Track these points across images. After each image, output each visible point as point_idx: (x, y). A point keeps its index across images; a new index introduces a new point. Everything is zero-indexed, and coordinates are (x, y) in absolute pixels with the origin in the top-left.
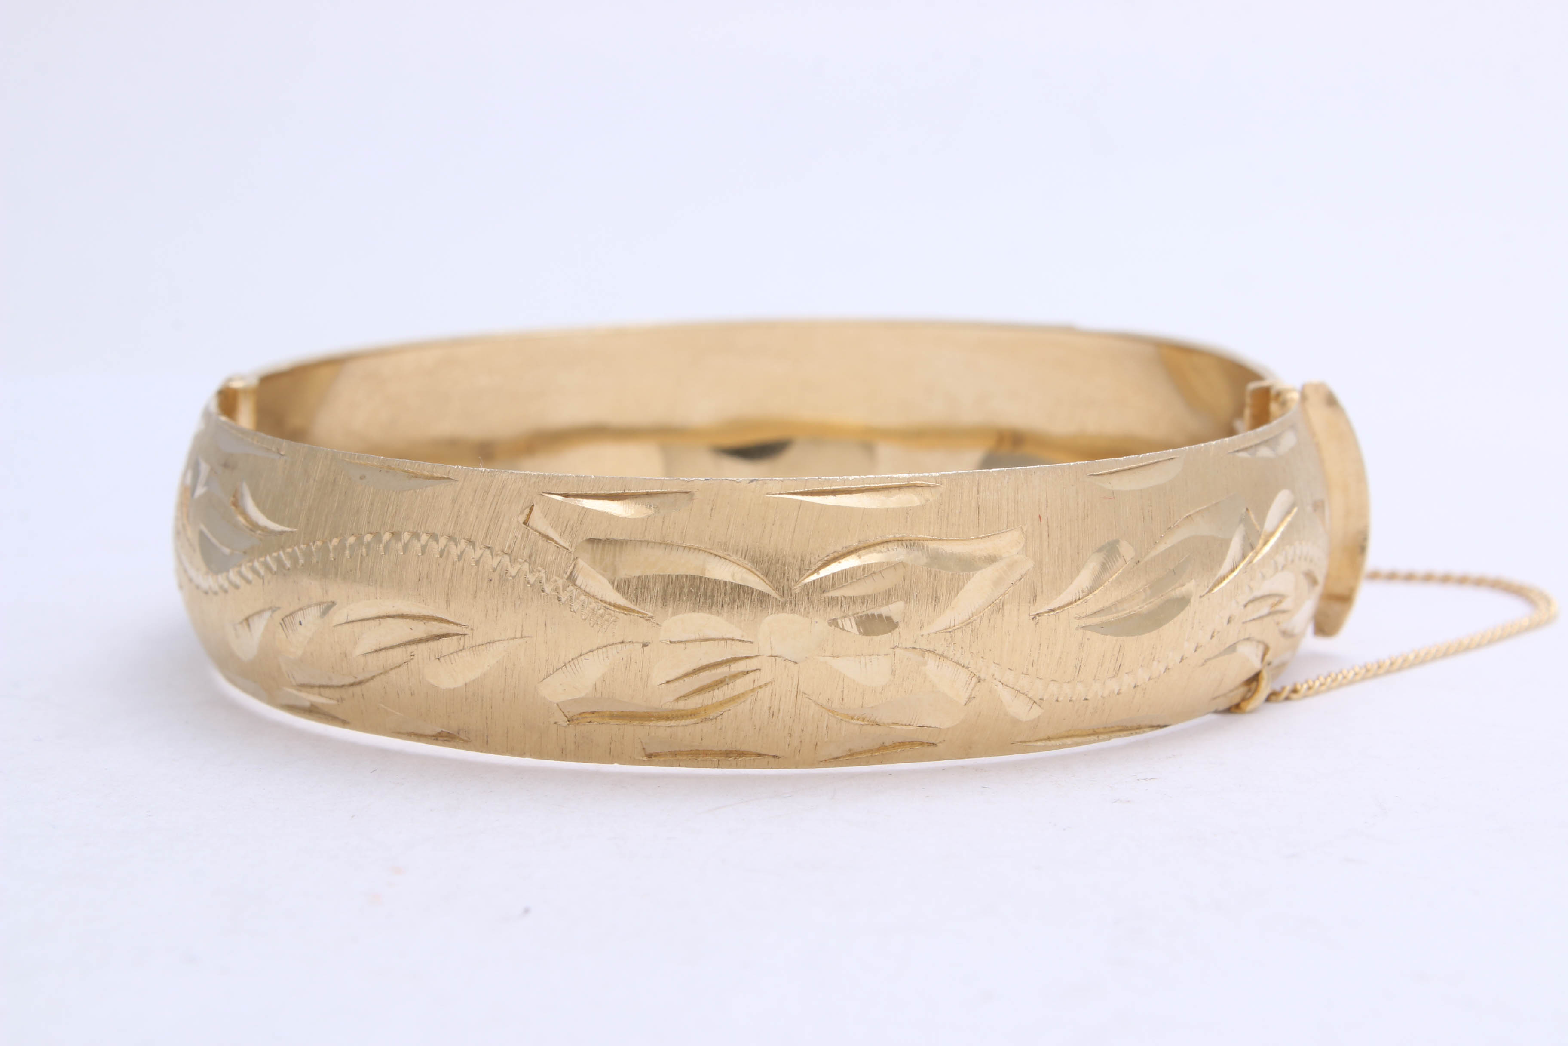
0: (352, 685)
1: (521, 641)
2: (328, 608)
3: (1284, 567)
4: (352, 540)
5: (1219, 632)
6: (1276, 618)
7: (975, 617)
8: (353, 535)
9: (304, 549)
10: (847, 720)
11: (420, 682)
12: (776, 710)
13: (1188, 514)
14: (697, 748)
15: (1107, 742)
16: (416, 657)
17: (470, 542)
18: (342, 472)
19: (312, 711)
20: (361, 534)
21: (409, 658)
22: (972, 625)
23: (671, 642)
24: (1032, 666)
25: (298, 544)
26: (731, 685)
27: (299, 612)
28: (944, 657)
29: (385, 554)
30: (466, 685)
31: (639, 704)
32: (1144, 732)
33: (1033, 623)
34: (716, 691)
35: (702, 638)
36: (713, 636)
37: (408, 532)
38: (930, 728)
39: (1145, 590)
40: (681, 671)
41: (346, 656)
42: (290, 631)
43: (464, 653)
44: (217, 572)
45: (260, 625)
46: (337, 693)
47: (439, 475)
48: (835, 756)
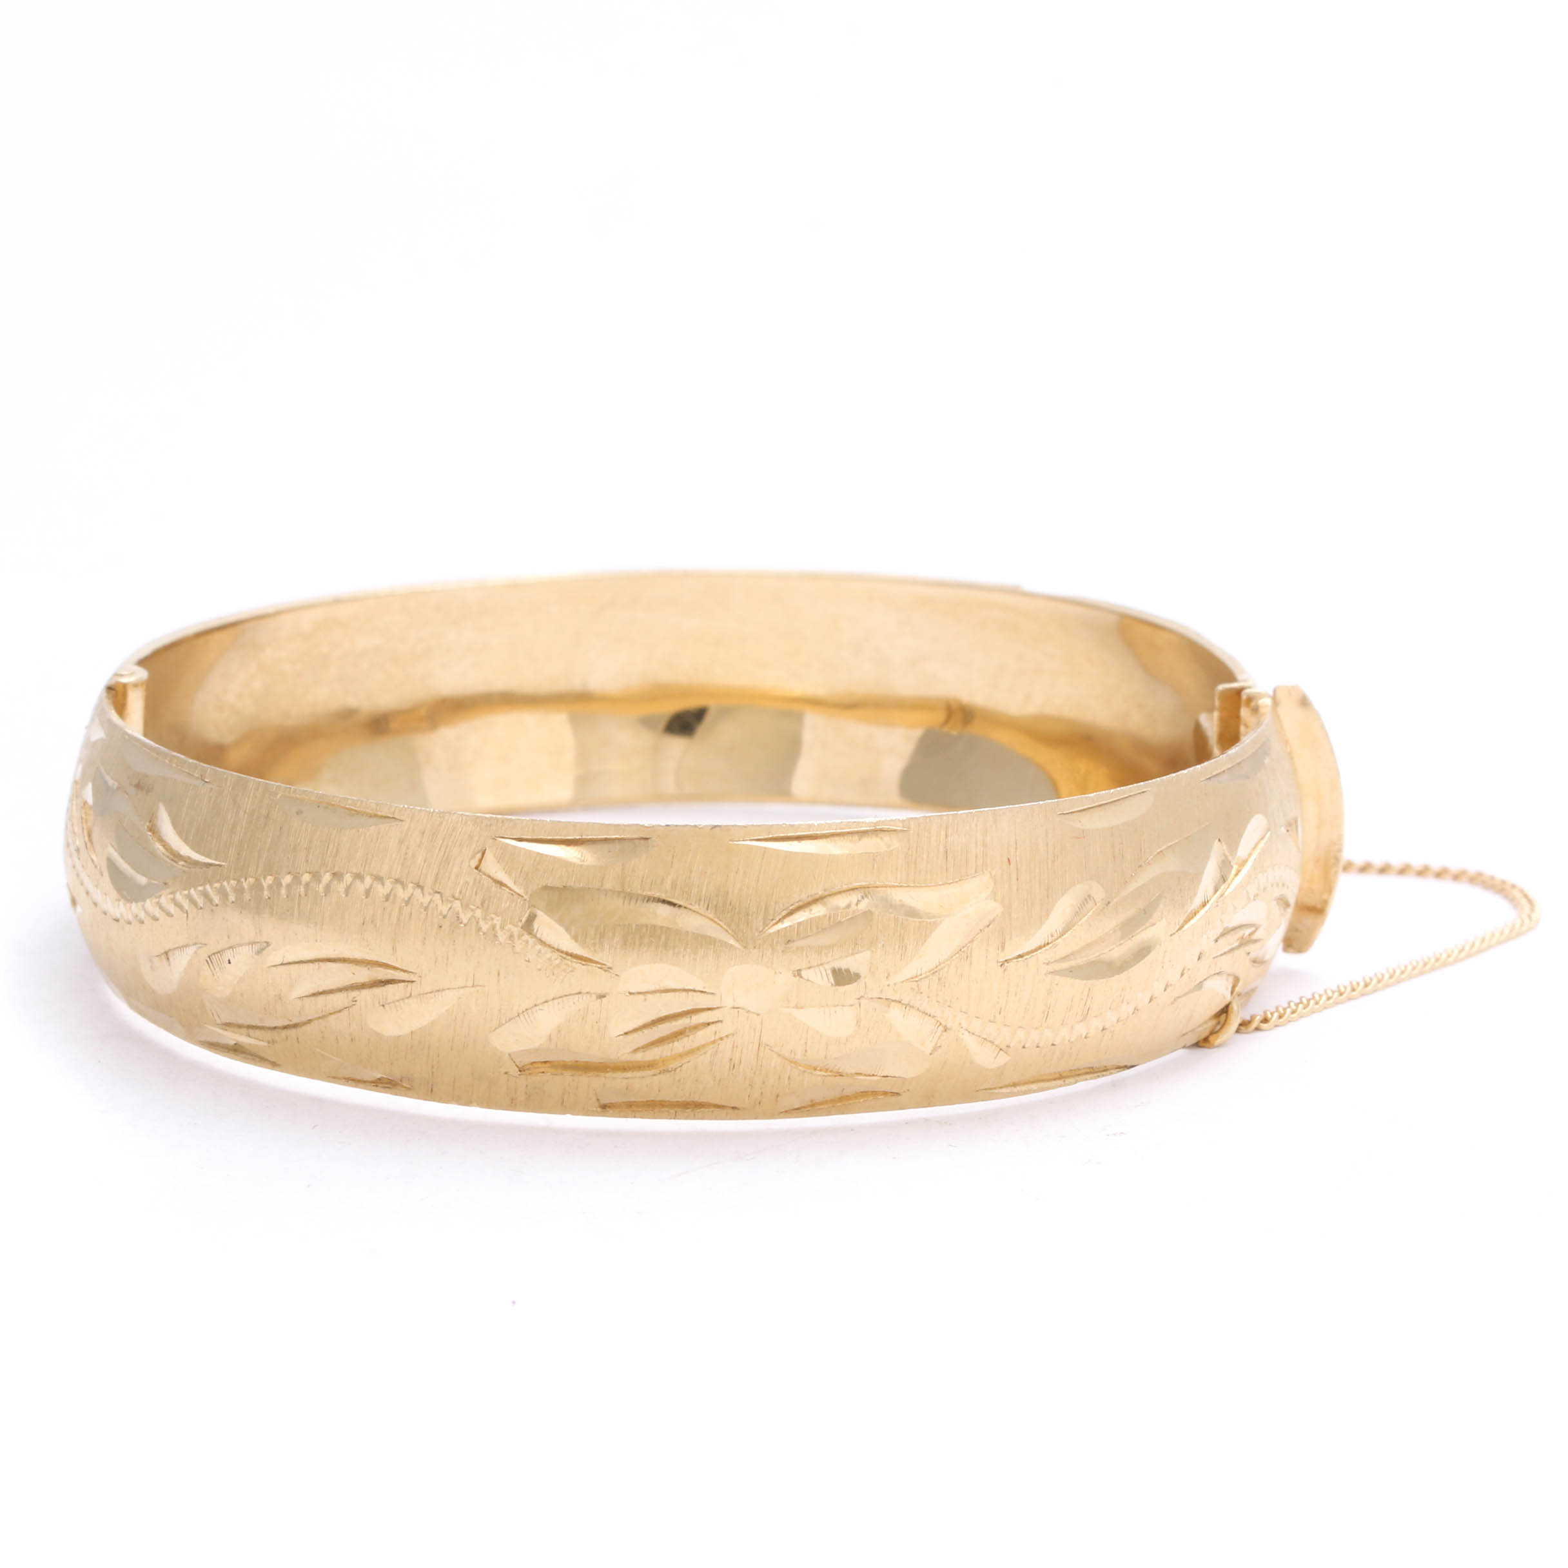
0: (286, 1027)
1: (473, 989)
2: (262, 948)
3: (1256, 896)
4: (288, 879)
5: (1189, 969)
6: (1247, 949)
7: (942, 965)
8: (289, 873)
9: (235, 885)
10: (809, 1071)
11: (362, 1029)
12: (737, 1062)
13: (1159, 851)
14: (652, 1099)
15: (1073, 1086)
16: (358, 1003)
17: (418, 886)
18: (276, 805)
19: (236, 1050)
20: (299, 873)
21: (352, 1003)
22: (939, 974)
23: (630, 993)
24: (1000, 1013)
25: (227, 879)
26: (691, 1037)
27: (228, 951)
28: (910, 1007)
29: (325, 895)
30: (412, 1032)
31: (594, 1054)
32: (1111, 1074)
33: (1001, 970)
34: (676, 1044)
35: (662, 989)
36: (673, 987)
37: (351, 873)
38: (895, 1079)
39: (1114, 932)
40: (640, 1023)
41: (280, 998)
42: (217, 969)
43: (411, 1001)
44: (129, 900)
45: (181, 961)
46: (269, 1035)
47: (384, 814)
48: (796, 1107)
